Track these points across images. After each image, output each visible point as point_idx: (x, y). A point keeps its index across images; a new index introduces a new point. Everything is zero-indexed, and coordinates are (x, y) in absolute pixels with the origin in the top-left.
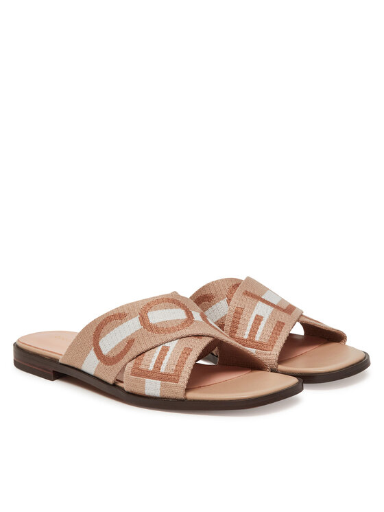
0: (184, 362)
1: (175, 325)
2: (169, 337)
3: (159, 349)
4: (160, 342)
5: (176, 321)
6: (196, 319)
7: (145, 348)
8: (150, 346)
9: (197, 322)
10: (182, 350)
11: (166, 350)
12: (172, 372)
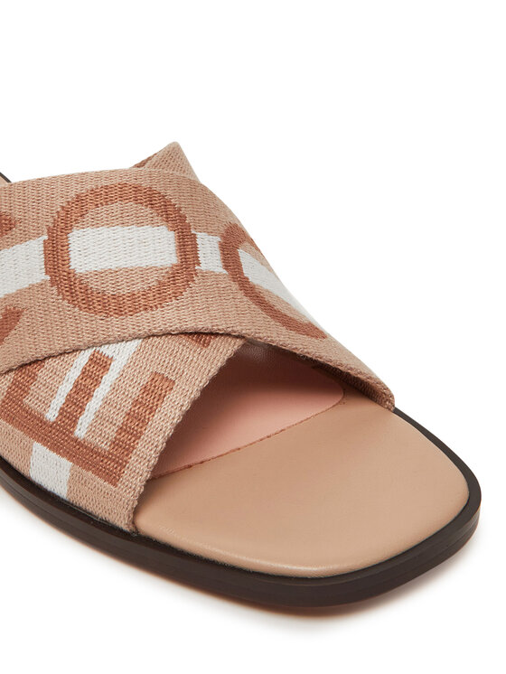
0: (144, 422)
1: (138, 287)
2: (115, 324)
3: (83, 359)
4: (87, 338)
5: (144, 272)
6: (203, 267)
7: (44, 350)
8: (58, 347)
9: (205, 275)
10: (145, 379)
11: (99, 365)
12: (105, 446)
